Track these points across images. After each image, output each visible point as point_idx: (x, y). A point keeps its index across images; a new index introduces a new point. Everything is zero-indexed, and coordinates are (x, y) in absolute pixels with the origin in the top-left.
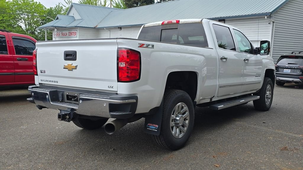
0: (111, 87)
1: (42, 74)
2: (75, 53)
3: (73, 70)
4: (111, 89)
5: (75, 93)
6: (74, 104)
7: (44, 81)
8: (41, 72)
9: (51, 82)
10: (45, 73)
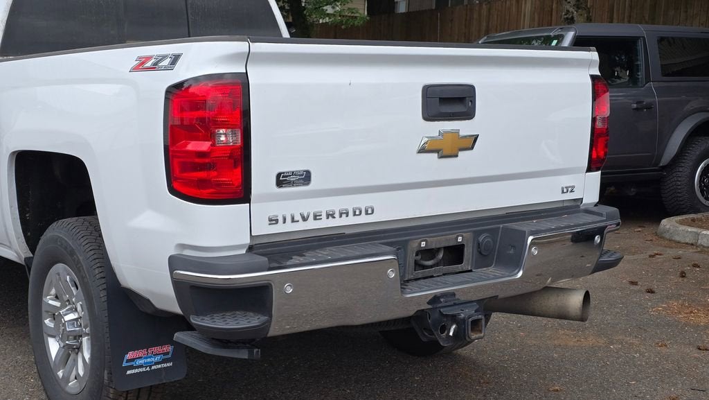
0: (570, 190)
2: (470, 93)
3: (460, 153)
5: (456, 236)
6: (444, 274)
7: (289, 219)
8: (282, 180)
9: (337, 215)
10: (308, 184)
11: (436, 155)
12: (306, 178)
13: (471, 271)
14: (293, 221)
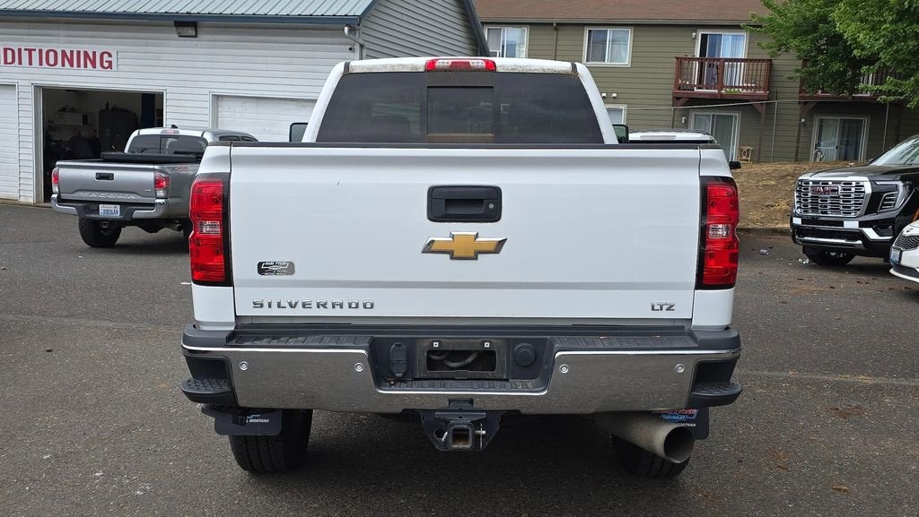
0: (665, 307)
1: (266, 277)
2: (494, 194)
3: (479, 256)
4: (665, 314)
5: (480, 340)
6: (468, 379)
7: (274, 305)
8: (262, 269)
9: (329, 305)
10: (292, 274)
11: (448, 256)
12: (290, 269)
13: (507, 380)
14: (279, 306)
